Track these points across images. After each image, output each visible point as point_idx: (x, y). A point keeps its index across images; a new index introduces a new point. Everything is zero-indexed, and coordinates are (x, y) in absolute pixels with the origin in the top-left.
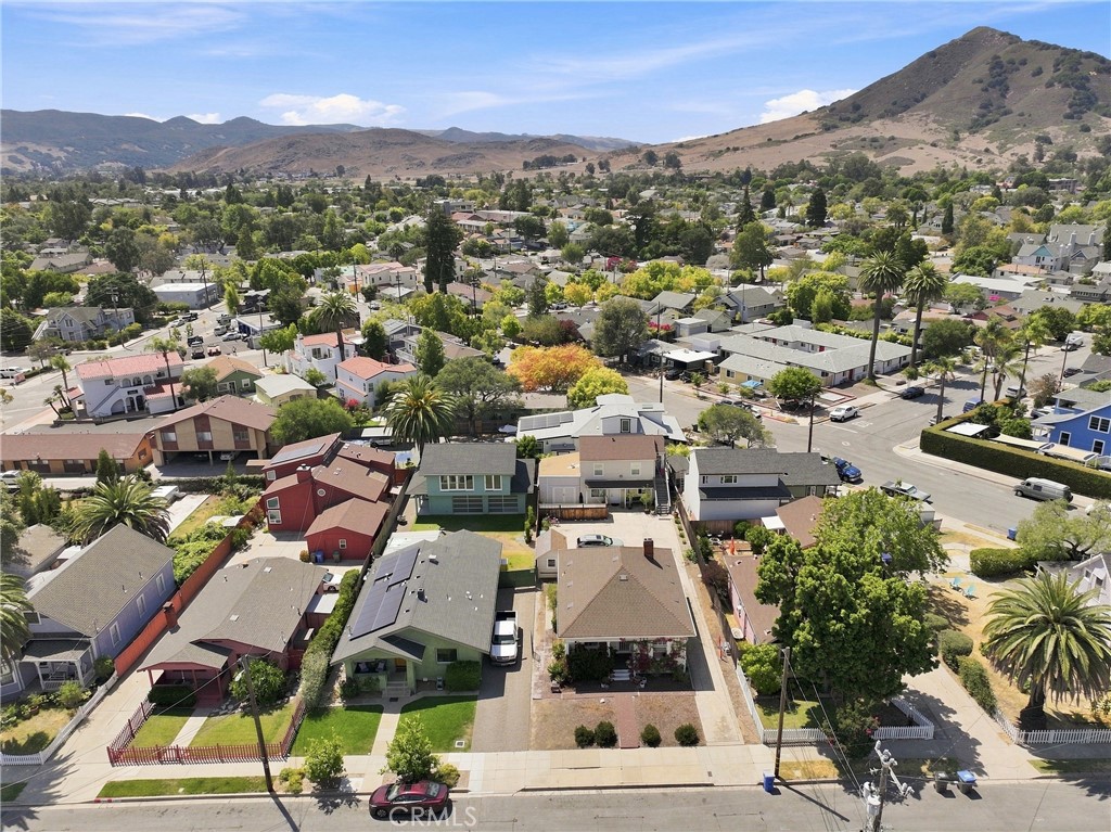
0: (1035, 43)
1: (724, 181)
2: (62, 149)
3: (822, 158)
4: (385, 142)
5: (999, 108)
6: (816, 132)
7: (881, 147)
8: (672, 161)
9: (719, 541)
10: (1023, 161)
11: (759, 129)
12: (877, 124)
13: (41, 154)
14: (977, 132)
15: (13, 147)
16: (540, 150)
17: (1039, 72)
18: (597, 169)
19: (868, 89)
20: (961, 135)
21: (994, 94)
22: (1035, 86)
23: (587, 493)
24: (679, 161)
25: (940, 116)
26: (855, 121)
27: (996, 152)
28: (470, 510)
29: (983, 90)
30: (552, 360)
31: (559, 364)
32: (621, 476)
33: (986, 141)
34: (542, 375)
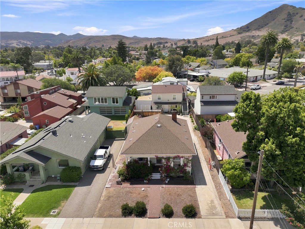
0: (300, 8)
1: (210, 47)
2: (30, 42)
3: (238, 41)
4: (115, 38)
5: (290, 26)
6: (236, 34)
7: (255, 38)
8: (195, 42)
9: (209, 123)
12: (254, 32)
13: (25, 43)
14: (283, 33)
15: (18, 41)
16: (158, 41)
17: (301, 16)
18: (174, 45)
21: (289, 23)
22: (301, 20)
23: (155, 107)
24: (197, 43)
25: (272, 29)
26: (247, 31)
28: (107, 114)
29: (285, 22)
30: (148, 70)
31: (151, 71)
32: (168, 100)
33: (286, 36)
34: (145, 75)
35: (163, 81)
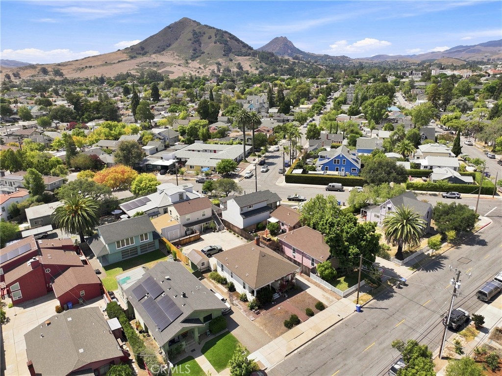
1: (91, 82)
3: (135, 71)
5: (200, 51)
6: (127, 59)
7: (158, 66)
8: (58, 73)
10: (213, 72)
11: (99, 57)
14: (194, 60)
17: (210, 38)
19: (146, 40)
20: (189, 62)
21: (197, 45)
22: (210, 43)
24: (62, 73)
25: (178, 53)
26: (144, 55)
27: (203, 68)
28: (133, 255)
29: (192, 43)
32: (198, 219)
33: (198, 64)
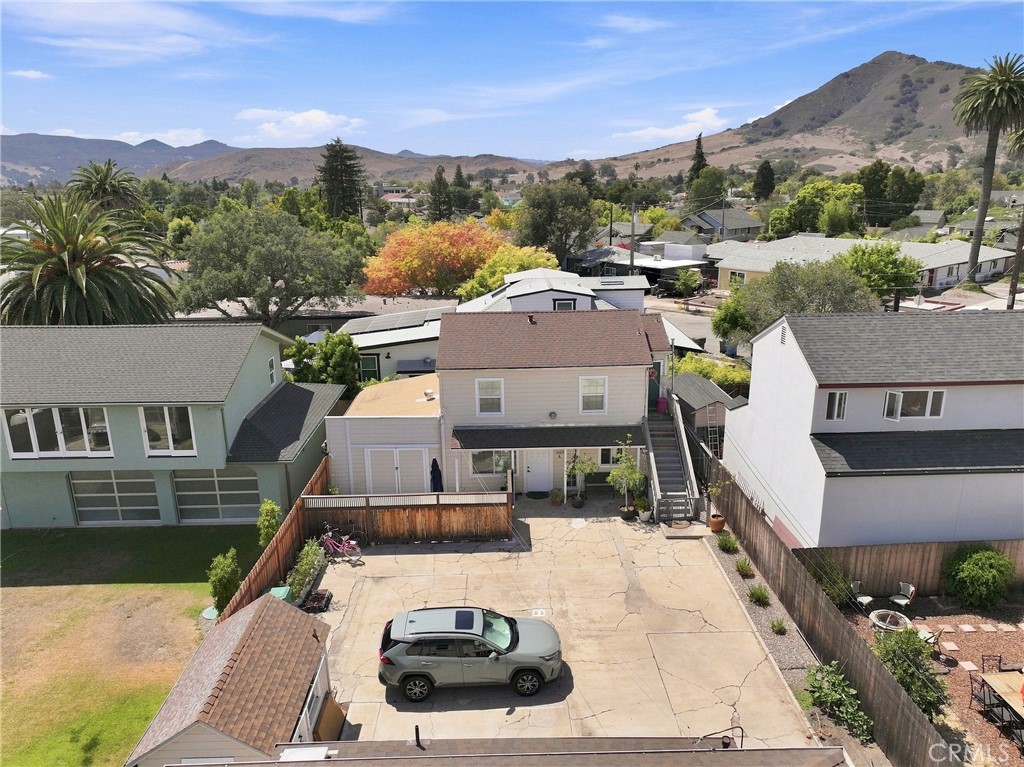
0: (940, 64)
2: (38, 169)
3: (749, 166)
5: (911, 121)
6: (741, 145)
7: (803, 156)
8: (608, 171)
10: (937, 168)
12: (797, 137)
13: (18, 172)
14: (892, 143)
17: (945, 90)
18: (537, 178)
19: (789, 107)
20: (877, 146)
21: (905, 110)
22: (943, 102)
24: (614, 171)
25: (856, 129)
26: (777, 135)
27: (911, 160)
28: (126, 515)
29: (895, 106)
30: (435, 239)
31: (447, 244)
32: (552, 415)
33: (901, 151)
34: (416, 263)
35: (510, 292)
